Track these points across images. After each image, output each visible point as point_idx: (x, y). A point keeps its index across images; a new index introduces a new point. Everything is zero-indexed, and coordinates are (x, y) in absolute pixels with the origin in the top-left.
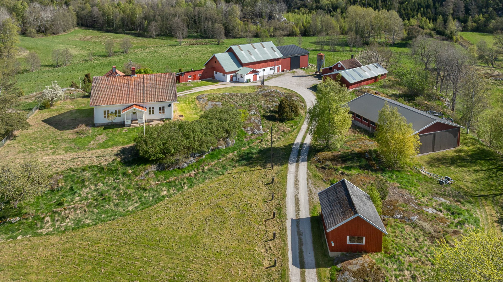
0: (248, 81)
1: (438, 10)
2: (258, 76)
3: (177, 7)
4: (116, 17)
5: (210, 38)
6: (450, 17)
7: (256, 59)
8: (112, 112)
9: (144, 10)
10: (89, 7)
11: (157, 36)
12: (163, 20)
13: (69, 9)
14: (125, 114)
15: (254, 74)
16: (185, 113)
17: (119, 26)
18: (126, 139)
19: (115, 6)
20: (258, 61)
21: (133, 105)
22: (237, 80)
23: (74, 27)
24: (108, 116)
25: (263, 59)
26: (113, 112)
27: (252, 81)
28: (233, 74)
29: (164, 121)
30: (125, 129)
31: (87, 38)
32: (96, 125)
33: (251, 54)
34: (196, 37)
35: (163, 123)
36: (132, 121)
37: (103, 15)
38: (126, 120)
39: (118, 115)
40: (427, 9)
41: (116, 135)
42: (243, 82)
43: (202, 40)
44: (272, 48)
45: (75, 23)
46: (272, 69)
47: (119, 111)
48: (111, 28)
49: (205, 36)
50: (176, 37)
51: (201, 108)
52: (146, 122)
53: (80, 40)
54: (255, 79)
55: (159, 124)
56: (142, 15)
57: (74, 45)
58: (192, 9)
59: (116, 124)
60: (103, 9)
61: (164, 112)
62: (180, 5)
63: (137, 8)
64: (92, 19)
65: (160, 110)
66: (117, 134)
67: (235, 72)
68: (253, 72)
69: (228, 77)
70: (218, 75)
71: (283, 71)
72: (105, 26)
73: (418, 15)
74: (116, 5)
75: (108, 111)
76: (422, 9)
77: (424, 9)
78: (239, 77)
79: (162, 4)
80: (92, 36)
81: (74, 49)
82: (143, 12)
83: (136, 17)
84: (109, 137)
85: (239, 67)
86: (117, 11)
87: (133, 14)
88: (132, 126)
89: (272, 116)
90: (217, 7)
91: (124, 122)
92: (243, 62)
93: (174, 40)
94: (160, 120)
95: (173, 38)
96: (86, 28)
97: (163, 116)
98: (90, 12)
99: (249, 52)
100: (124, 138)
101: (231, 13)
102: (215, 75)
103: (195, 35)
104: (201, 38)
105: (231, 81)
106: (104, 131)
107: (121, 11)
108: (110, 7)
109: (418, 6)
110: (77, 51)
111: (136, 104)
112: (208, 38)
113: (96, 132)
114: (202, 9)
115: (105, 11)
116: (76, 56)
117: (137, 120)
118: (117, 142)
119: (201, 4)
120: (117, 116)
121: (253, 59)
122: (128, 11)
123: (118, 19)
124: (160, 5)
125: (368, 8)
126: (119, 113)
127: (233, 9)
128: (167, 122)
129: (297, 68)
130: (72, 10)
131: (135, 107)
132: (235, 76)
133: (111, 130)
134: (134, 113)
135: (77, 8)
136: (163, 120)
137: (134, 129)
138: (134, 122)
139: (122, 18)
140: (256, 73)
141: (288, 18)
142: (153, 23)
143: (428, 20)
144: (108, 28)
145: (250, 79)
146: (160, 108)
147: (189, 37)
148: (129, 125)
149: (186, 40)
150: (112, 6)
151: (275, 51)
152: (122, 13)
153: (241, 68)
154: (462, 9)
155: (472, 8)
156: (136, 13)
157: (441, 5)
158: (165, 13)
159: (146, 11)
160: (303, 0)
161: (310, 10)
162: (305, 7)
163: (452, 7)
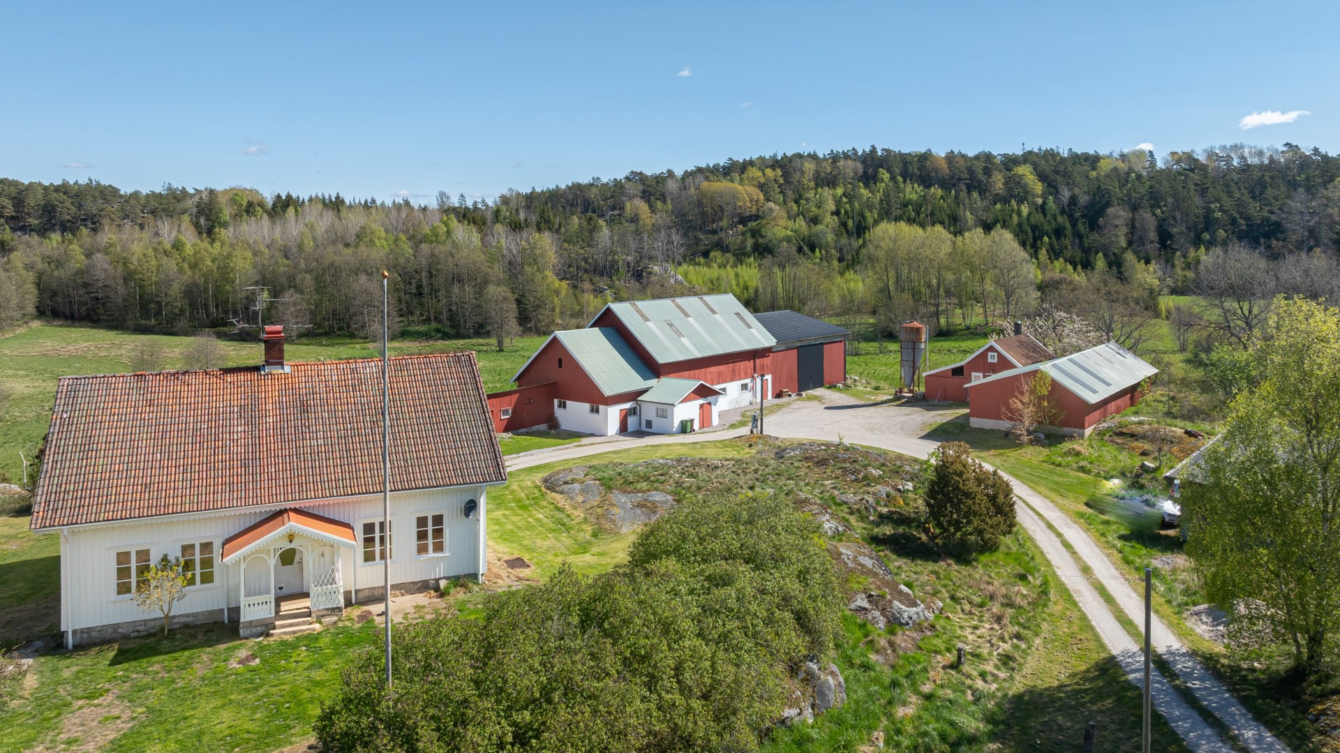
0: (685, 428)
1: (1086, 242)
2: (715, 410)
3: (362, 248)
4: (168, 282)
5: (469, 337)
6: (1130, 257)
7: (698, 350)
8: (165, 559)
9: (258, 259)
10: (78, 257)
11: (301, 336)
12: (320, 286)
13: (9, 261)
14: (238, 563)
15: (701, 401)
16: (529, 549)
17: (177, 311)
18: (254, 709)
19: (165, 252)
20: (705, 355)
21: (281, 513)
22: (644, 428)
23: (25, 319)
24: (143, 583)
25: (721, 351)
26: (172, 558)
27: (696, 426)
28: (627, 406)
29: (442, 594)
30: (243, 653)
31: (70, 348)
32: (70, 640)
33: (680, 335)
34: (426, 336)
35: (440, 603)
36: (279, 601)
37: (127, 279)
38: (244, 601)
39: (198, 571)
40: (1058, 238)
41: (191, 694)
42: (670, 434)
43: (448, 342)
44: (737, 314)
45: (31, 309)
46: (744, 387)
47: (207, 547)
48: (153, 322)
49: (452, 332)
50: (366, 338)
51: (593, 519)
52: (348, 603)
53: (45, 355)
54: (705, 420)
55: (418, 608)
56: (253, 275)
57: (22, 369)
58: (411, 251)
59: (187, 626)
60: (125, 264)
61: (439, 547)
62: (372, 241)
63: (238, 252)
64: (88, 293)
65: (422, 536)
66: (196, 683)
67: (634, 396)
68: (703, 392)
69: (613, 414)
70: (573, 413)
71: (779, 395)
72: (130, 316)
73: (1040, 256)
74: (168, 247)
75: (144, 555)
76: (1046, 239)
77: (1050, 238)
78: (648, 413)
79: (314, 239)
80: (86, 344)
81: (20, 380)
82: (255, 265)
83: (233, 282)
84: (150, 710)
85: (645, 379)
86: (171, 265)
87: (225, 272)
88: (282, 631)
89: (904, 536)
90: (485, 244)
91: (235, 611)
92: (661, 359)
93: (357, 346)
94: (423, 587)
95: (354, 341)
96: (69, 322)
97: (436, 566)
98: (80, 272)
99: (671, 325)
100: (241, 705)
101: (532, 257)
102: (559, 412)
103: (423, 328)
104: (442, 338)
105: (623, 429)
106: (119, 671)
107: (186, 266)
108: (150, 252)
109: (1033, 231)
110: (31, 384)
111: (297, 505)
112: (464, 337)
113: (66, 681)
114: (441, 249)
115: (133, 268)
116: (23, 399)
117: (306, 595)
118: (199, 735)
119: (436, 235)
120: (191, 582)
121: (687, 350)
122: (209, 263)
123: (176, 288)
124: (309, 244)
125: (929, 228)
126: (207, 563)
127: (533, 249)
128: (459, 595)
129: (815, 387)
130: (20, 265)
131: (294, 523)
132: (632, 411)
133: (156, 665)
134: (288, 557)
135: (38, 259)
136: (437, 589)
137: (293, 646)
138: (286, 607)
139: (188, 286)
140: (710, 399)
141: (686, 275)
142: (288, 297)
143: (1070, 267)
144: (143, 322)
145: (692, 421)
146: (422, 522)
147: (404, 335)
148: (265, 628)
149: (396, 344)
150: (155, 250)
151: (749, 327)
152: (189, 272)
153: (653, 382)
154: (1153, 235)
155: (1175, 230)
156: (232, 270)
157: (1094, 226)
158: (326, 263)
159: (266, 262)
160: (714, 232)
161: (740, 256)
162: (724, 249)
163: (1123, 231)
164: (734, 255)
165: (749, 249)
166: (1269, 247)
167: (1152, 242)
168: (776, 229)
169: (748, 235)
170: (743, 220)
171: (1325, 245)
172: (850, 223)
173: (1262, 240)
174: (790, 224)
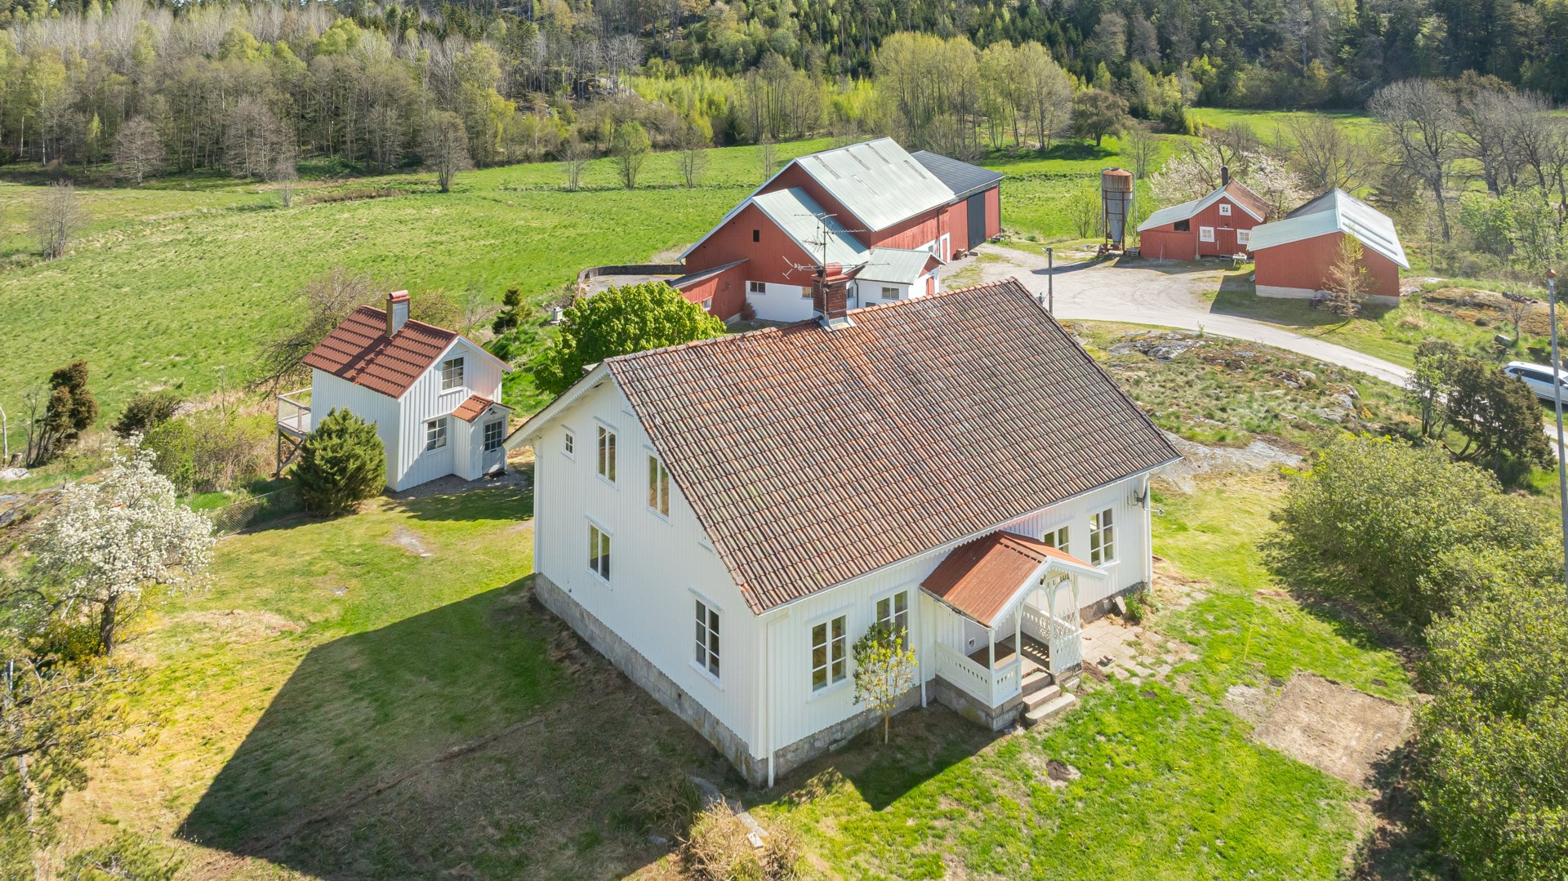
1: (1083, 51)
6: (1134, 66)
9: (72, 73)
11: (147, 177)
12: (180, 111)
24: (838, 669)
29: (1132, 618)
33: (874, 193)
34: (330, 173)
40: (1052, 45)
47: (901, 600)
49: (361, 165)
55: (1134, 645)
56: (69, 96)
61: (1109, 553)
65: (1094, 541)
75: (839, 625)
79: (154, 47)
82: (70, 82)
83: (37, 105)
85: (859, 252)
87: (23, 92)
92: (873, 225)
93: (239, 189)
94: (1098, 610)
95: (228, 182)
97: (1110, 577)
99: (860, 181)
102: (752, 298)
103: (321, 162)
104: (353, 176)
124: (148, 54)
125: (952, 39)
128: (1151, 618)
129: (979, 242)
136: (1115, 611)
153: (866, 255)
154: (1153, 43)
155: (1174, 38)
156: (36, 89)
157: (1087, 33)
158: (186, 79)
159: (83, 78)
160: (649, 34)
161: (687, 64)
162: (665, 55)
163: (1121, 38)
164: (678, 62)
165: (696, 55)
166: (1268, 57)
167: (1153, 51)
168: (729, 32)
169: (693, 39)
170: (684, 22)
171: (1322, 56)
172: (814, 26)
173: (1261, 50)
174: (743, 26)
